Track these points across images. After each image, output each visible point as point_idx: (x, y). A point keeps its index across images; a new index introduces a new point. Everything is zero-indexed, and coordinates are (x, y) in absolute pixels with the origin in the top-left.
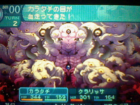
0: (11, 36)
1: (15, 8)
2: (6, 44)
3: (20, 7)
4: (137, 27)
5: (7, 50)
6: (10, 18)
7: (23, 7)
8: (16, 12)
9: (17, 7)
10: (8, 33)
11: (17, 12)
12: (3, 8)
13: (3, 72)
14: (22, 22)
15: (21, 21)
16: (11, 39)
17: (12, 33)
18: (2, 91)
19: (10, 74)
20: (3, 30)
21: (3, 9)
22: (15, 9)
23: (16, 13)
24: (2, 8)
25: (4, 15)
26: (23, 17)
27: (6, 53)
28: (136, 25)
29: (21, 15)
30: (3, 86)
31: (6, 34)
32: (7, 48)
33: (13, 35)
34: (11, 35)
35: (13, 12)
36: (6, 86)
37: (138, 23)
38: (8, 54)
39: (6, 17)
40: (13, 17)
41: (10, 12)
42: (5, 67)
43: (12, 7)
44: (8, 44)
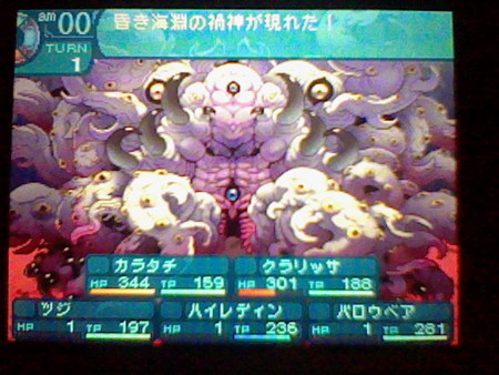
0: (63, 102)
1: (75, 17)
2: (47, 125)
3: (91, 16)
4: (437, 74)
5: (51, 142)
6: (60, 49)
7: (99, 16)
8: (78, 30)
9: (83, 18)
10: (56, 93)
11: (82, 29)
12: (40, 20)
13: (37, 208)
14: (96, 61)
15: (93, 57)
16: (62, 109)
17: (67, 93)
18: (33, 265)
19: (58, 213)
20: (39, 83)
21: (39, 23)
22: (75, 24)
23: (78, 34)
24: (36, 20)
25: (43, 40)
26: (100, 44)
27: (47, 151)
28: (433, 69)
29: (92, 39)
30: (36, 252)
31: (47, 95)
32: (52, 138)
33: (69, 98)
34: (62, 98)
35: (70, 30)
36: (45, 250)
37: (442, 63)
38: (52, 154)
39: (50, 45)
40: (71, 47)
41: (61, 30)
42: (44, 194)
43: (66, 18)
44: (54, 125)
